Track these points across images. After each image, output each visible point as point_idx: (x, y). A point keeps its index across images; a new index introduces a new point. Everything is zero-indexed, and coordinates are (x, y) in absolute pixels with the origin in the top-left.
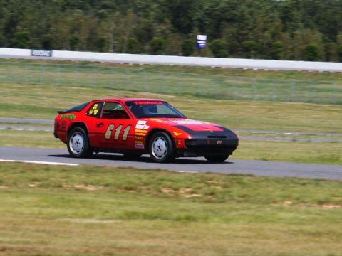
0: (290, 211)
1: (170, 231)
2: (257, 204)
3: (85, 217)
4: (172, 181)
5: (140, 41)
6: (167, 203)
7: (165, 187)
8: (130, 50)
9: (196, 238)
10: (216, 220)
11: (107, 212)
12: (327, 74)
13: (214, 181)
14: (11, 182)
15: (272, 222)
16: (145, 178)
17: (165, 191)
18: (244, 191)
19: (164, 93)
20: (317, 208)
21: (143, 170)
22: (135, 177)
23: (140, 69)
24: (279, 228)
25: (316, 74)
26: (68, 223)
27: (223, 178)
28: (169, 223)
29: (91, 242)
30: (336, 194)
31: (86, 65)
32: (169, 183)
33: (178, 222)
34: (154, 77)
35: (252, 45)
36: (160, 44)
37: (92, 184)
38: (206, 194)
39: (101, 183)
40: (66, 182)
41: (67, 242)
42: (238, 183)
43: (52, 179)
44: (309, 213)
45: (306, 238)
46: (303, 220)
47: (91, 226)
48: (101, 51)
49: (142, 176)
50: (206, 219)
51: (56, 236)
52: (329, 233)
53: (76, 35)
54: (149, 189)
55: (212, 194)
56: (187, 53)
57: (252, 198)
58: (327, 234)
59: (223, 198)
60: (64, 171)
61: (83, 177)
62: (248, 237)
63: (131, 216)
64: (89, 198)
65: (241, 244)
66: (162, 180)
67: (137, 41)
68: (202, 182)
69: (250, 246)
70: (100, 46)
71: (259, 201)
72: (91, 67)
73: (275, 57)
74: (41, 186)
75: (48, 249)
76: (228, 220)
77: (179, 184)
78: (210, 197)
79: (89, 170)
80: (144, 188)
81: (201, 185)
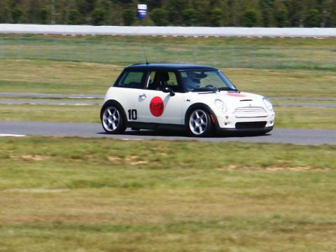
0: (234, 175)
1: (118, 198)
3: (33, 186)
4: (118, 149)
5: (82, 12)
6: (114, 170)
7: (111, 155)
8: (72, 21)
9: (144, 204)
10: (163, 186)
11: (55, 181)
12: (267, 40)
13: (159, 148)
15: (218, 186)
16: (91, 146)
17: (112, 159)
18: (189, 157)
19: (108, 63)
20: (262, 171)
21: (88, 139)
22: (81, 146)
23: (83, 39)
24: (225, 191)
25: (255, 39)
26: (16, 193)
27: (168, 144)
28: (116, 190)
29: (40, 211)
30: (278, 156)
31: (28, 37)
32: (115, 151)
33: (124, 189)
34: (95, 47)
35: (191, 13)
36: (102, 15)
37: (39, 154)
38: (152, 161)
39: (48, 153)
40: (13, 153)
41: (16, 212)
42: (183, 149)
44: (253, 176)
45: (250, 200)
46: (247, 183)
47: (40, 196)
48: (44, 23)
49: (88, 144)
50: (152, 185)
51: (5, 206)
52: (274, 195)
53: (19, 8)
54: (95, 158)
55: (158, 160)
56: (128, 22)
57: (197, 164)
58: (271, 196)
59: (168, 164)
60: (11, 142)
61: (30, 147)
62: (195, 202)
63: (79, 184)
64: (37, 168)
65: (187, 209)
66: (108, 148)
67: (78, 12)
68: (147, 149)
69: (197, 211)
70: (43, 18)
71: (204, 166)
72: (34, 39)
73: (215, 24)
76: (174, 186)
77: (124, 152)
78: (155, 163)
79: (36, 141)
80: (90, 156)
81: (147, 152)
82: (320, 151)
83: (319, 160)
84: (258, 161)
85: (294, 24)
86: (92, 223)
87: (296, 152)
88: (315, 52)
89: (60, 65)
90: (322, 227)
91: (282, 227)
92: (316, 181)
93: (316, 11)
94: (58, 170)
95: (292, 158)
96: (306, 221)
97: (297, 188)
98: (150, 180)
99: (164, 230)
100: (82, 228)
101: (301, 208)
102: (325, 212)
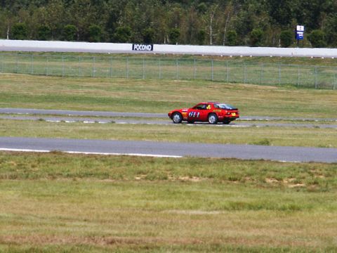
1: (275, 221)
3: (191, 208)
4: (275, 171)
5: (238, 33)
6: (272, 193)
7: (269, 177)
8: (230, 42)
9: (302, 227)
10: (320, 209)
11: (211, 203)
13: (318, 171)
14: (117, 175)
16: (248, 168)
17: (269, 181)
19: (264, 84)
22: (239, 168)
23: (241, 61)
26: (176, 214)
27: (326, 167)
28: (274, 213)
29: (198, 233)
31: (185, 58)
32: (273, 174)
33: (282, 212)
34: (252, 68)
36: (260, 36)
37: (198, 176)
38: (310, 184)
39: (206, 175)
40: (171, 174)
41: (174, 233)
43: (158, 171)
47: (198, 217)
48: (201, 44)
49: (246, 167)
50: (310, 208)
51: (163, 228)
53: (176, 28)
54: (253, 180)
55: (316, 183)
59: (327, 187)
60: (168, 163)
61: (188, 169)
63: (236, 207)
64: (194, 189)
66: (265, 170)
67: (236, 34)
68: (306, 171)
70: (200, 39)
72: (192, 60)
74: (146, 178)
75: (156, 241)
76: (332, 209)
77: (282, 175)
78: (314, 186)
79: (194, 162)
80: (248, 178)
81: (305, 174)
89: (217, 85)
94: (216, 191)
98: (308, 203)
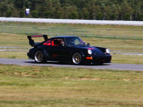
0: (68, 81)
1: (19, 90)
2: (54, 78)
4: (19, 69)
6: (17, 78)
7: (15, 72)
9: (30, 93)
10: (38, 85)
12: (80, 24)
13: (36, 69)
15: (61, 85)
16: (7, 68)
17: (16, 73)
18: (49, 73)
19: (12, 33)
20: (79, 80)
21: (5, 65)
22: (3, 68)
23: (2, 23)
24: (64, 88)
25: (75, 25)
27: (40, 68)
28: (18, 87)
30: (86, 74)
32: (17, 70)
33: (22, 86)
34: (7, 26)
35: (49, 13)
36: (10, 13)
38: (33, 75)
42: (46, 70)
44: (76, 82)
45: (76, 92)
46: (74, 84)
49: (6, 67)
50: (33, 85)
52: (85, 90)
54: (9, 73)
55: (35, 74)
56: (21, 16)
57: (52, 76)
59: (40, 76)
62: (52, 92)
63: (2, 84)
65: (49, 95)
66: (14, 69)
68: (31, 69)
69: (53, 96)
73: (58, 18)
76: (43, 85)
77: (21, 71)
78: (34, 76)
80: (7, 72)
81: (31, 71)
82: (104, 72)
83: (103, 76)
84: (78, 76)
85: (91, 18)
86: (9, 100)
87: (94, 72)
88: (101, 30)
90: (106, 103)
91: (89, 103)
92: (103, 84)
93: (101, 13)
95: (92, 74)
96: (99, 101)
97: (95, 87)
98: (33, 83)
99: (39, 103)
100: (5, 102)
101: (97, 95)
102: (107, 97)
